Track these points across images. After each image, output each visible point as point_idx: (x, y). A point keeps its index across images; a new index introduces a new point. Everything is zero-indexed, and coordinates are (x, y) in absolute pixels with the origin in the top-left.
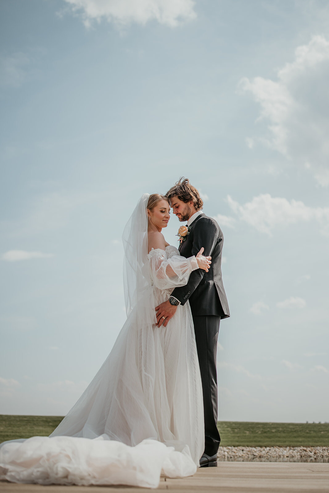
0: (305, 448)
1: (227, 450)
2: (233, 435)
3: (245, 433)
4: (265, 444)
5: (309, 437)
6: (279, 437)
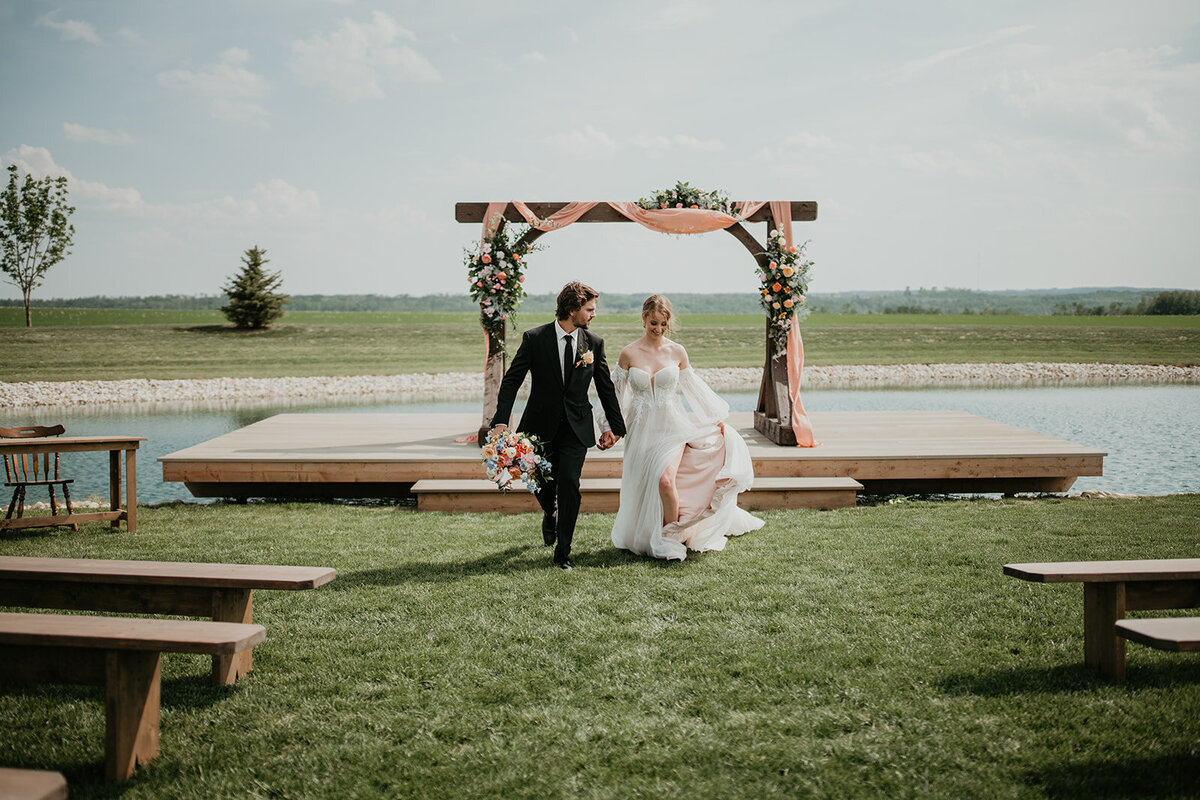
2: (721, 349)
3: (740, 346)
5: (832, 350)
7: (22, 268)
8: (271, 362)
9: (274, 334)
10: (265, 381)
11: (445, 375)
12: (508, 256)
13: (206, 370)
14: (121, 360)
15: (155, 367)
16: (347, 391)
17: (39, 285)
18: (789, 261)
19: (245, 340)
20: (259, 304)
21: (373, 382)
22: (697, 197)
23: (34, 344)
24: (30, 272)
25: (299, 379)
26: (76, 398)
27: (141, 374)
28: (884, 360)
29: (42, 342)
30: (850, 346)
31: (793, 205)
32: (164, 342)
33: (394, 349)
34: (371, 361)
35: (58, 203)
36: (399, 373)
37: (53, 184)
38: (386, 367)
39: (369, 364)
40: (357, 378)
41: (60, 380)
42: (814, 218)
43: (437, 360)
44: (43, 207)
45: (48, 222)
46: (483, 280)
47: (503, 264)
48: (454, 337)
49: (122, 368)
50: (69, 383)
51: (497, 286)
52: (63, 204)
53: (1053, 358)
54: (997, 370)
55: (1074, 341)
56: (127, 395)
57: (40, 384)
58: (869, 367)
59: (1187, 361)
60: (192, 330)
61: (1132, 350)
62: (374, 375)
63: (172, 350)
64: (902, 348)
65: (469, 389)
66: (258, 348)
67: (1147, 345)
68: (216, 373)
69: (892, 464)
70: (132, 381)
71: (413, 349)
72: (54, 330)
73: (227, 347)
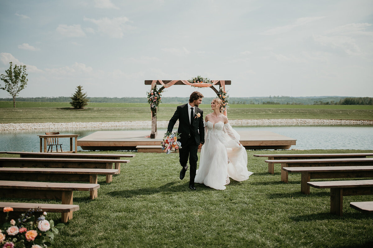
7: (13, 91)
8: (85, 118)
9: (85, 110)
10: (85, 123)
11: (134, 122)
12: (157, 93)
13: (68, 120)
14: (44, 117)
15: (53, 119)
16: (107, 126)
17: (18, 96)
18: (224, 95)
19: (77, 112)
20: (81, 101)
21: (115, 124)
22: (202, 79)
23: (18, 113)
24: (15, 92)
25: (94, 123)
26: (33, 128)
27: (50, 121)
28: (257, 118)
29: (20, 112)
30: (248, 114)
31: (225, 81)
32: (54, 112)
33: (119, 114)
34: (113, 118)
35: (23, 73)
36: (122, 121)
37: (22, 67)
38: (118, 120)
39: (113, 119)
40: (110, 122)
41: (28, 123)
42: (230, 84)
43: (131, 118)
44: (19, 74)
45: (20, 78)
46: (151, 99)
47: (156, 95)
48: (136, 111)
49: (44, 120)
50: (31, 124)
51: (155, 100)
52: (25, 73)
53: (305, 118)
54: (288, 121)
55: (311, 113)
56: (47, 127)
57: (23, 124)
58: (252, 120)
59: (341, 119)
60: (62, 109)
61: (326, 115)
62: (115, 122)
63: (57, 114)
64: (262, 115)
65: (141, 126)
66: (81, 114)
67: (331, 114)
68: (71, 121)
69: (247, 142)
70: (48, 123)
71: (125, 114)
72: (23, 109)
73: (73, 114)
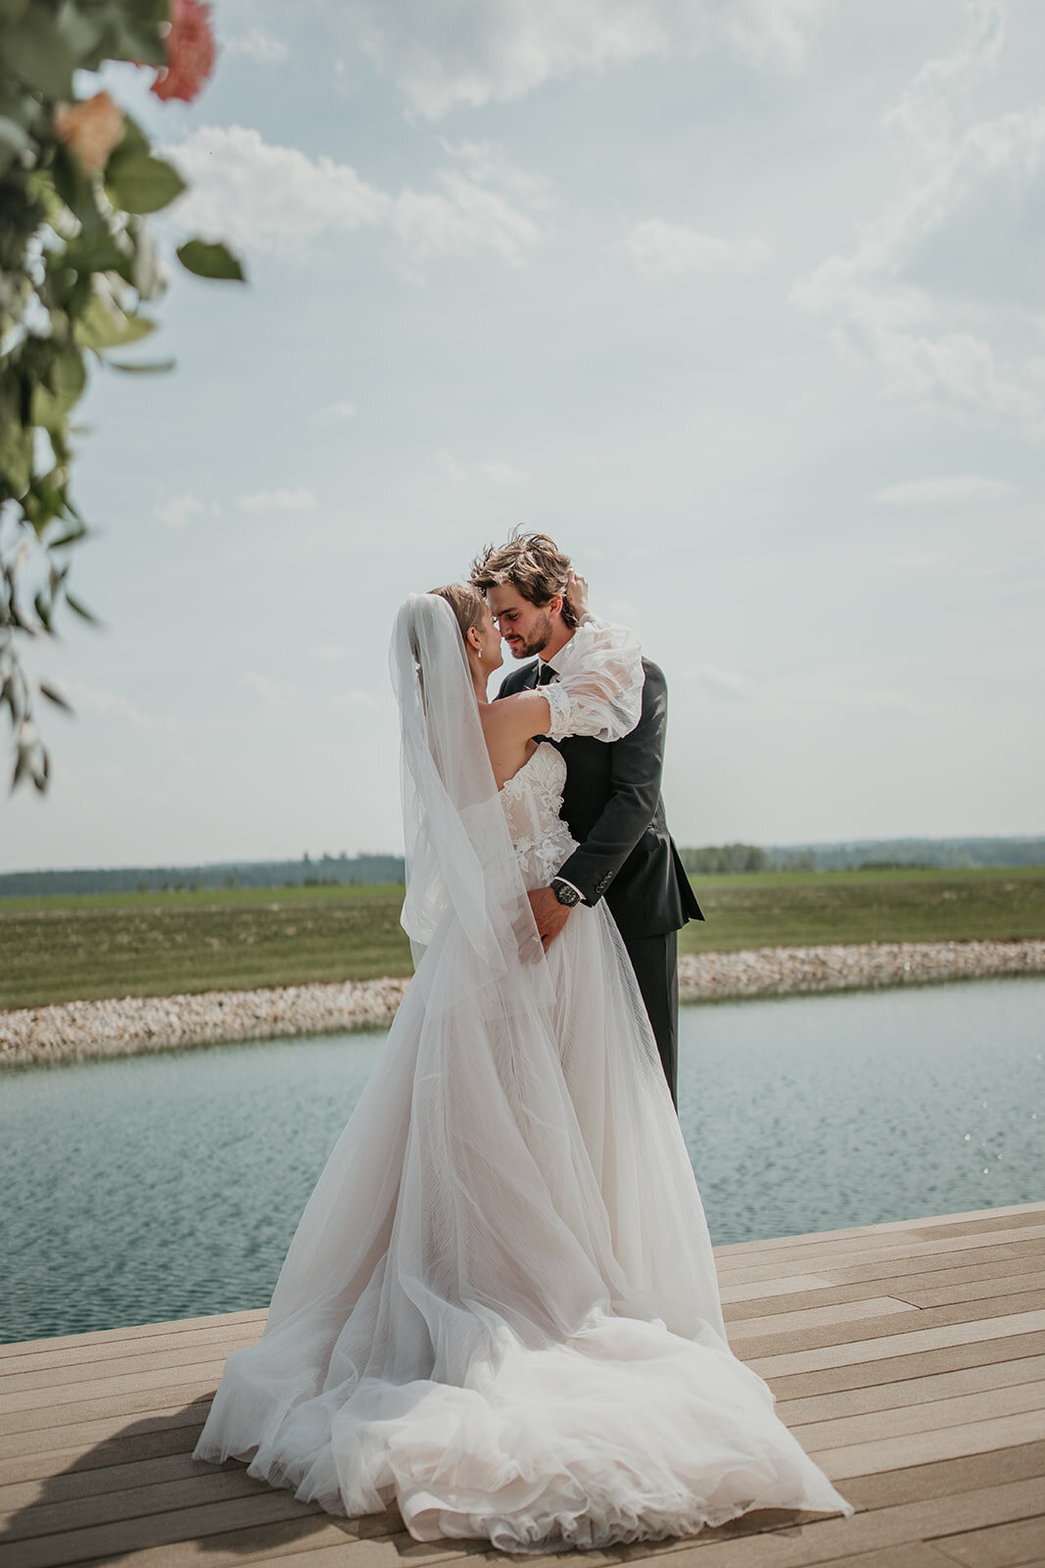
0: (395, 983)
1: (176, 1009)
4: (278, 976)
6: (312, 951)
